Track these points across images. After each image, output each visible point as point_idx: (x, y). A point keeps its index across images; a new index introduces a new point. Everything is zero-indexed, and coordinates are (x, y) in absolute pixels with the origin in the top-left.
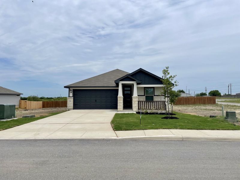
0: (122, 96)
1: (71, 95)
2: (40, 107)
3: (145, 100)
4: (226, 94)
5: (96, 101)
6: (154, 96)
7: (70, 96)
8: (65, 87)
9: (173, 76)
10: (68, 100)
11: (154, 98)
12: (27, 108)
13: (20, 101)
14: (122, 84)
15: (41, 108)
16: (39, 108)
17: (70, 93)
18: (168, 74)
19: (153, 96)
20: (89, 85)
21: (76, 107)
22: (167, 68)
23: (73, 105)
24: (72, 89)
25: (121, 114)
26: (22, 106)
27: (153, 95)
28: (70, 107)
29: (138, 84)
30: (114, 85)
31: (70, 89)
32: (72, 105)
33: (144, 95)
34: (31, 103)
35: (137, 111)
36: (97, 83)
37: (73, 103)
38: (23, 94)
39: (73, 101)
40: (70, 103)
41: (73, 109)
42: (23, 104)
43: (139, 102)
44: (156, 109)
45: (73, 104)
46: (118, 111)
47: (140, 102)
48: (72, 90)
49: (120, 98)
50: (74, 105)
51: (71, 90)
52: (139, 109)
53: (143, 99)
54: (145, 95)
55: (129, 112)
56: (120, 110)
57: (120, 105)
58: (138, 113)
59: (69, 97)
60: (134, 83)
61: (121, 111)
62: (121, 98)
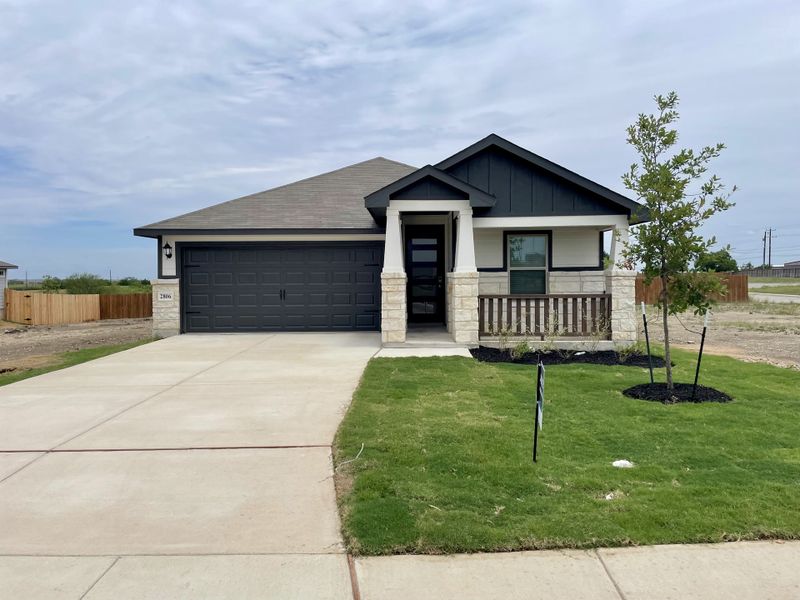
0: (404, 275)
1: (170, 267)
2: (90, 318)
3: (506, 290)
4: (749, 265)
5: (283, 295)
6: (551, 269)
7: (164, 274)
8: (139, 232)
9: (696, 155)
10: (157, 293)
11: (551, 279)
12: (36, 320)
13: (5, 295)
14: (403, 215)
15: (93, 320)
16: (88, 321)
17: (164, 257)
18: (670, 139)
19: (544, 271)
20: (249, 225)
21: (193, 320)
22: (664, 105)
23: (177, 316)
24: (172, 240)
25: (398, 360)
26: (13, 316)
27: (546, 268)
28: (166, 325)
29: (479, 212)
30: (366, 220)
31: (166, 239)
32: (174, 313)
33: (504, 269)
34: (49, 300)
35: (476, 343)
36: (287, 214)
37: (178, 304)
38: (16, 267)
39: (178, 298)
40: (167, 303)
41: (182, 332)
42: (17, 306)
43: (481, 299)
44: (566, 334)
45: (177, 310)
46: (383, 346)
47: (487, 301)
48: (173, 245)
49: (392, 282)
50: (185, 312)
51: (167, 246)
52: (481, 332)
53: (500, 284)
54: (509, 268)
55: (434, 346)
56: (394, 337)
57: (391, 314)
58: (482, 354)
59: (161, 276)
60: (461, 208)
61: (398, 345)
62: (399, 282)
